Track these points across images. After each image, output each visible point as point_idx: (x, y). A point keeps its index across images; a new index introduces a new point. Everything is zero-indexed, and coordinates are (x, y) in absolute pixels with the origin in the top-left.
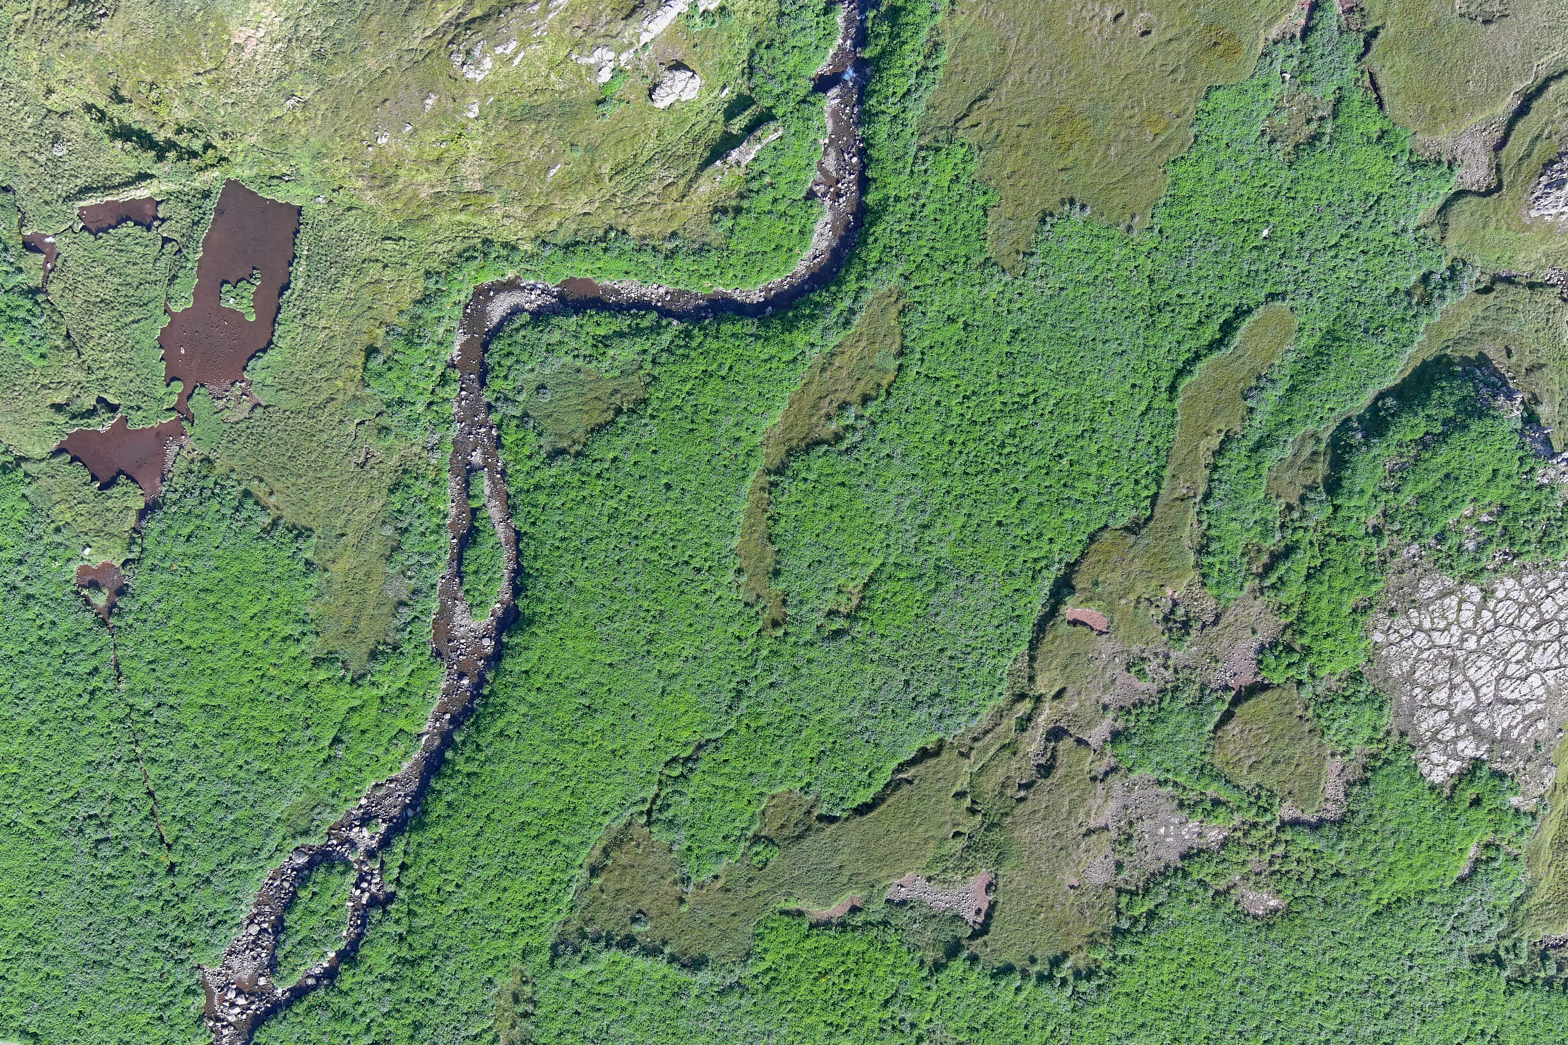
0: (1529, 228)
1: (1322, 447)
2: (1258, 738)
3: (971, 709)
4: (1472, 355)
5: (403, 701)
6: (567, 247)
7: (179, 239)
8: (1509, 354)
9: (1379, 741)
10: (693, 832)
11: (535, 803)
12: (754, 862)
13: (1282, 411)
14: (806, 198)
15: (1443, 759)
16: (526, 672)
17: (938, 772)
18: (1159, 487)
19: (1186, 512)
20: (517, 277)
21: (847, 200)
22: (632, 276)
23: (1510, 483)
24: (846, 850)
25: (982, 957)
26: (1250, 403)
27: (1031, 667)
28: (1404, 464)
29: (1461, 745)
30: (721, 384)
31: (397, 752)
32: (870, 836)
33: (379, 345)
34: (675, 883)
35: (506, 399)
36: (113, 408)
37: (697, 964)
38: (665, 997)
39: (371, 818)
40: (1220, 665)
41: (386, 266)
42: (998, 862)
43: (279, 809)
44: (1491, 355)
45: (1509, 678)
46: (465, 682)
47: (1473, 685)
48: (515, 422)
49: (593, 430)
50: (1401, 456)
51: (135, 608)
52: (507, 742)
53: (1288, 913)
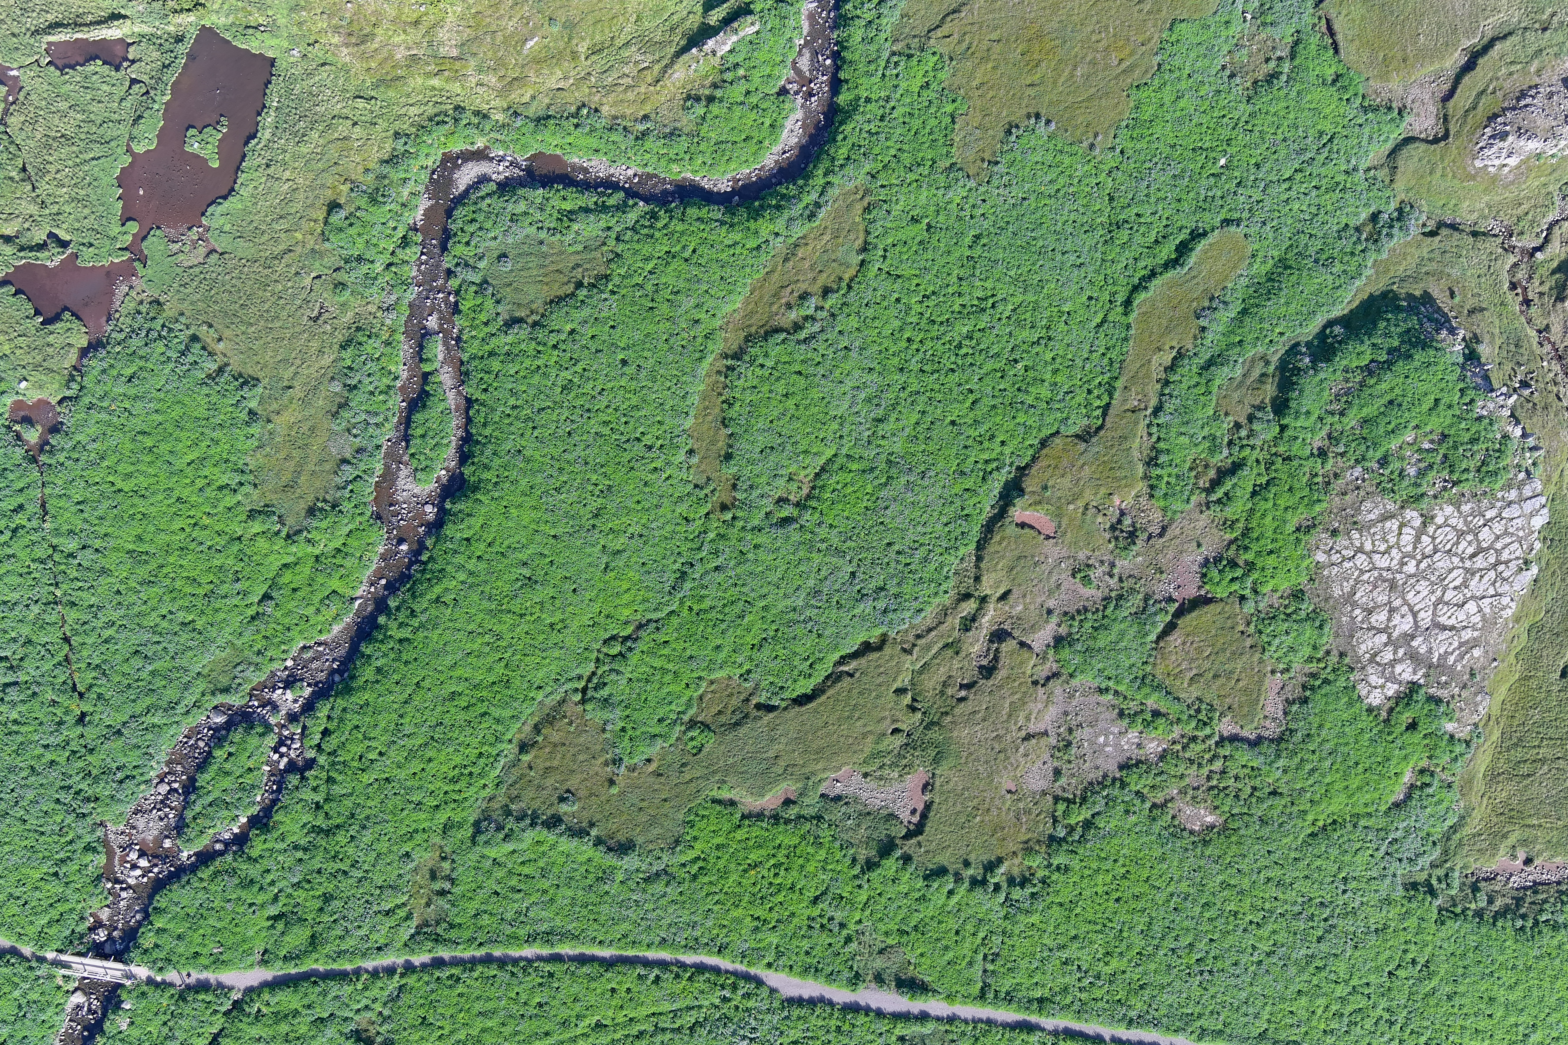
0: (1473, 178)
1: (1271, 368)
2: (1200, 650)
3: (916, 605)
4: (1417, 293)
5: (338, 561)
6: (538, 120)
7: (147, 81)
8: (1452, 295)
9: (1319, 660)
10: (627, 713)
11: (466, 672)
12: (689, 747)
13: (1232, 332)
14: (779, 94)
15: (1381, 681)
16: (468, 540)
17: (879, 666)
18: (1111, 398)
19: (1136, 423)
20: (486, 147)
21: (819, 99)
22: (601, 154)
23: (1450, 412)
24: (783, 740)
25: (915, 858)
26: (1203, 322)
27: (977, 567)
28: (1349, 389)
29: (1398, 669)
30: (684, 265)
31: (329, 613)
32: (808, 727)
33: (342, 201)
34: (606, 764)
35: (467, 265)
36: (64, 244)
37: (624, 848)
38: (589, 882)
39: (295, 681)
40: (1164, 576)
41: (355, 124)
42: (936, 761)
43: (201, 662)
44: (1435, 294)
45: (1447, 603)
46: (404, 547)
47: (1411, 610)
48: (474, 288)
49: (552, 301)
50: (1347, 380)
51: (69, 445)
52: (443, 608)
53: (1224, 829)
